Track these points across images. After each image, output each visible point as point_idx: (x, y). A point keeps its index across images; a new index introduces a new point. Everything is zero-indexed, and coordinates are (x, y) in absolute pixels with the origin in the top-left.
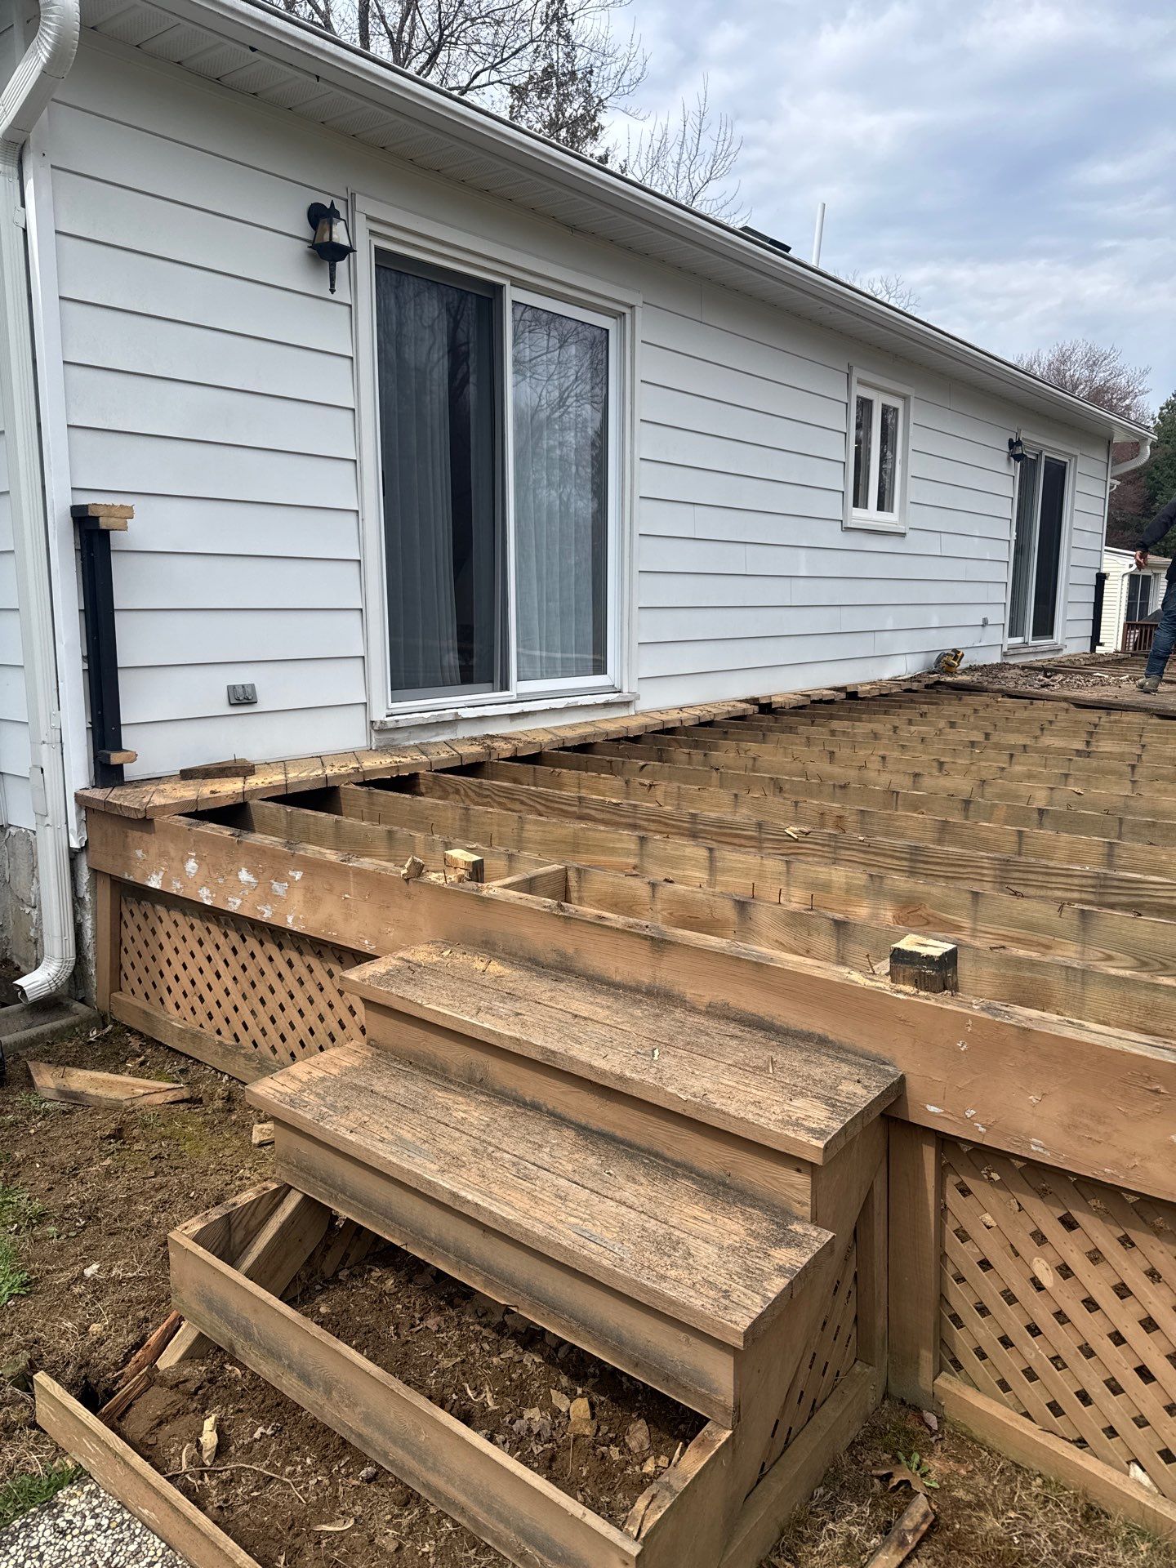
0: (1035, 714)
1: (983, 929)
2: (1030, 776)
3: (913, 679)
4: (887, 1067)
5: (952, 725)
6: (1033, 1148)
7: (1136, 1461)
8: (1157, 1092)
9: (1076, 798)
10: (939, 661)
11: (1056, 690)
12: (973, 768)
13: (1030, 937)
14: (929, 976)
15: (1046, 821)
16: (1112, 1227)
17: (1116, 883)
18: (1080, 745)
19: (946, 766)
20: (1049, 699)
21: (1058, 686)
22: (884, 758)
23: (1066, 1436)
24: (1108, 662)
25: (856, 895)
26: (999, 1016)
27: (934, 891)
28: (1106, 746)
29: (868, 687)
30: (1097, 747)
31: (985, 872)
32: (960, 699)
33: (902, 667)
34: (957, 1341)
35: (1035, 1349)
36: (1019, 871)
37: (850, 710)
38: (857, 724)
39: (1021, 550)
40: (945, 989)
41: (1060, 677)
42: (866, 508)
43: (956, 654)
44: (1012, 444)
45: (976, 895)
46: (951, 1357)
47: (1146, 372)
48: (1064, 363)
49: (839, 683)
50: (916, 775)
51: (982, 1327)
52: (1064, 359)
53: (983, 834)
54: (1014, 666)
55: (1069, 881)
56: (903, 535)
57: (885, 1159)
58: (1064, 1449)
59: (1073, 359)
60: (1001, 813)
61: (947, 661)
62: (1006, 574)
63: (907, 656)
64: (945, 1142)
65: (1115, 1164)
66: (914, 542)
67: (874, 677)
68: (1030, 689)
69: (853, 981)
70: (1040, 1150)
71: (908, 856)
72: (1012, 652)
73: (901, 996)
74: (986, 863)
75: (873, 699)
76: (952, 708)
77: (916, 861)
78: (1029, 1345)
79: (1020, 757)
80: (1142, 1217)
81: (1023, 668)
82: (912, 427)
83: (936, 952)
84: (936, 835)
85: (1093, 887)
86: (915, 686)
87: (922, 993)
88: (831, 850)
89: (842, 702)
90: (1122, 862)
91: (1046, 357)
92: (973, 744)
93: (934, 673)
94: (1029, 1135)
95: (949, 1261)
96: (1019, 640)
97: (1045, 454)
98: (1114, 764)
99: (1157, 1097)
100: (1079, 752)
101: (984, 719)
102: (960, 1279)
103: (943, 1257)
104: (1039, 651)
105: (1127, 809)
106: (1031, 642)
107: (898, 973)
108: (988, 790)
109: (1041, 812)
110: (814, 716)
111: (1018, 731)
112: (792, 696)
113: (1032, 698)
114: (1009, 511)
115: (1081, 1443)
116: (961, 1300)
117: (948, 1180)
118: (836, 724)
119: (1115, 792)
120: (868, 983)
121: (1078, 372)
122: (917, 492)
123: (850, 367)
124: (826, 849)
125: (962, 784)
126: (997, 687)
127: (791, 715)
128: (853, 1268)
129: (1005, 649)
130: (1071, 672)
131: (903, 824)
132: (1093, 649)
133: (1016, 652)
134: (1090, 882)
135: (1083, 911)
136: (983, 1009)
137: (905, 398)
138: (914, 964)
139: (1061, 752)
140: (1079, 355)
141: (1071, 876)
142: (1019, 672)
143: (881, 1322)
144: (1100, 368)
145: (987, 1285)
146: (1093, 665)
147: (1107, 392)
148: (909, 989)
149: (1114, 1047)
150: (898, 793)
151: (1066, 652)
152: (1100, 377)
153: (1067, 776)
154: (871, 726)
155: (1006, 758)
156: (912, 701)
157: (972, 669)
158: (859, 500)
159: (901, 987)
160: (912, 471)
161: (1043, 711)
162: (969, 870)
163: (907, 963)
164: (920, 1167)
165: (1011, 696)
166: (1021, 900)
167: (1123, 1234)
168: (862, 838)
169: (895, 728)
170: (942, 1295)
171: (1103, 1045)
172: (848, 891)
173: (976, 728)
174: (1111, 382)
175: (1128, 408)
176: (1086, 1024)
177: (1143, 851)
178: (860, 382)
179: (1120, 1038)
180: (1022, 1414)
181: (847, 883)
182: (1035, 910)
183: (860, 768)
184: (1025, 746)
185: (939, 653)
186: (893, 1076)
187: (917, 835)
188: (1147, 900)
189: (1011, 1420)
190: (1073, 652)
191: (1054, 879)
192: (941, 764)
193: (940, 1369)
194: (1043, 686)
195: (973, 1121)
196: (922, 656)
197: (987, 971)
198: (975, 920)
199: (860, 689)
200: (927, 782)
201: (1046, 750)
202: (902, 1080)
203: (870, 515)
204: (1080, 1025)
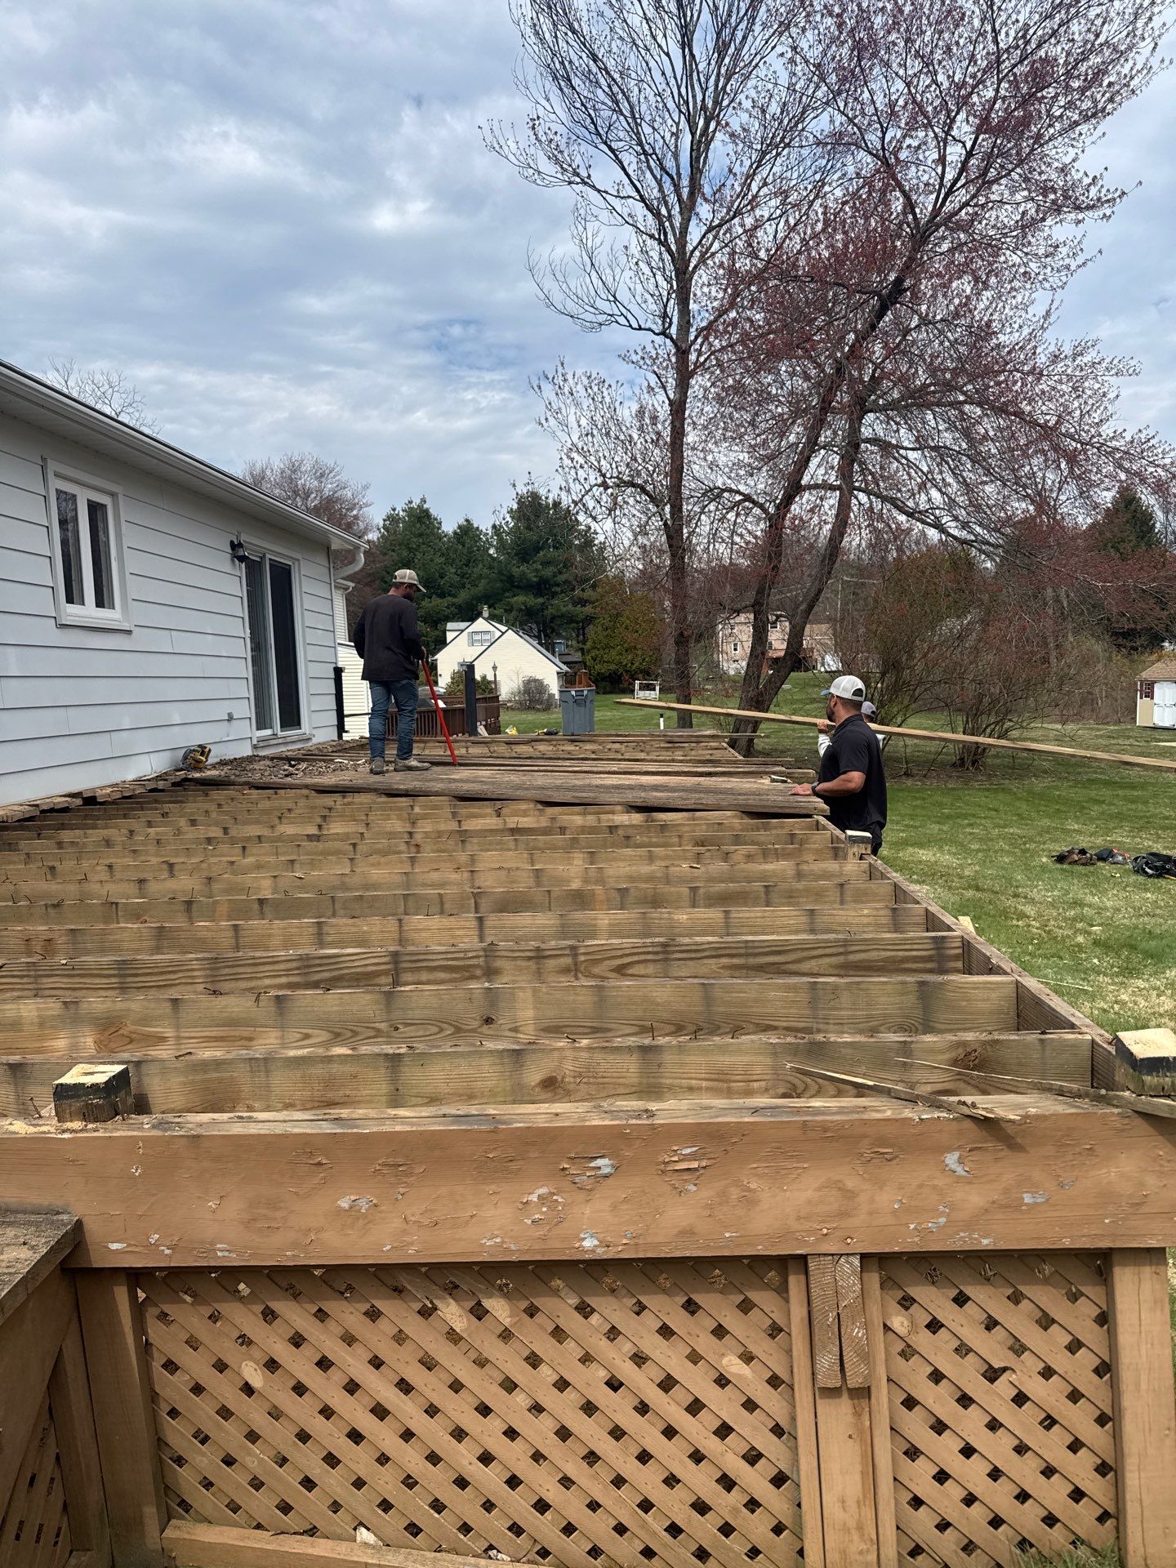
0: (276, 803)
1: (187, 1035)
2: (259, 867)
3: (158, 778)
4: (61, 1217)
5: (193, 823)
6: (219, 1254)
7: (361, 1524)
8: (320, 1164)
9: (298, 883)
10: (185, 757)
11: (300, 778)
12: (204, 865)
13: (232, 1033)
14: (97, 1106)
15: (266, 909)
16: (306, 1306)
17: (318, 962)
18: (312, 830)
19: (176, 867)
20: (292, 787)
21: (303, 775)
22: (110, 867)
23: (297, 1529)
24: (352, 748)
25: (52, 1027)
26: (169, 1129)
27: (134, 1006)
28: (336, 828)
29: (109, 790)
30: (328, 829)
31: (196, 973)
32: (207, 795)
33: (147, 766)
34: (181, 1481)
35: (257, 1456)
36: (229, 967)
37: (86, 817)
38: (88, 831)
39: (258, 647)
40: (117, 1114)
41: (303, 765)
42: (83, 604)
43: (203, 750)
44: (233, 546)
45: (175, 1002)
46: (178, 1500)
47: (366, 487)
48: (294, 472)
49: (75, 789)
50: (141, 881)
51: (204, 1454)
52: (294, 468)
53: (199, 935)
54: (264, 758)
55: (276, 967)
56: (129, 632)
57: (75, 1314)
58: (296, 1545)
59: (303, 469)
60: (223, 909)
61: (195, 757)
62: (245, 670)
63: (152, 755)
64: (136, 1277)
65: (295, 1245)
66: (141, 639)
67: (116, 778)
68: (275, 779)
69: (15, 1133)
70: (226, 1254)
71: (116, 972)
72: (261, 744)
73: (66, 1136)
74: (195, 965)
75: (114, 802)
76: (196, 805)
77: (125, 976)
78: (250, 1453)
79: (253, 849)
80: (330, 1286)
81: (272, 759)
82: (124, 525)
83: (101, 1079)
84: (153, 943)
85: (298, 969)
86: (161, 785)
87: (90, 1126)
88: (32, 980)
89: (77, 809)
90: (330, 939)
91: (278, 463)
92: (209, 840)
93: (182, 770)
94: (213, 1243)
95: (161, 1401)
96: (268, 732)
97: (268, 556)
98: (338, 845)
99: (321, 1168)
100: (310, 837)
101: (226, 813)
102: (174, 1413)
103: (153, 1397)
104: (287, 741)
105: (344, 887)
106: (280, 734)
107: (64, 1111)
108: (216, 886)
109: (261, 902)
110: (41, 828)
111: (258, 822)
112: (16, 808)
113: (276, 788)
114: (240, 609)
115: (312, 1532)
116: (178, 1435)
117: (148, 1315)
118: (66, 836)
119: (332, 872)
120: (32, 1130)
121: (306, 481)
122: (136, 588)
123: (43, 459)
124: (25, 980)
125: (185, 884)
126: (243, 779)
127: (15, 829)
128: (52, 1451)
129: (255, 742)
130: (315, 760)
131: (118, 937)
132: (340, 737)
133: (265, 743)
134: (294, 964)
135: (277, 997)
136: (154, 1127)
137: (113, 495)
138: (79, 1096)
139: (293, 838)
140: (306, 467)
141: (277, 962)
142: (268, 762)
143: (94, 1496)
144: (327, 479)
145: (203, 1409)
146: (339, 751)
147: (336, 502)
148: (77, 1125)
149: (278, 1132)
150: (117, 904)
151: (315, 741)
152: (328, 488)
153: (292, 862)
154: (106, 832)
155: (239, 851)
156: (156, 801)
157: (223, 763)
158: (73, 595)
159: (69, 1125)
160: (129, 568)
161: (284, 800)
162: (181, 975)
163: (72, 1097)
164: (113, 1310)
165: (258, 788)
166: (220, 998)
167: (317, 1308)
168: (64, 962)
169: (132, 832)
170: (159, 1439)
171: (268, 1132)
172: (41, 1025)
173: (216, 824)
174: (339, 493)
175: (356, 517)
176: (254, 1115)
177: (346, 925)
178: (57, 475)
179: (285, 1121)
180: (255, 1528)
181: (39, 1016)
182: (235, 1004)
183: (80, 881)
184: (259, 837)
185: (184, 751)
186: (65, 1225)
187: (133, 946)
188: (346, 971)
189: (243, 1539)
190: (322, 740)
191: (262, 968)
192: (171, 866)
193: (168, 1517)
194: (286, 776)
195: (158, 1246)
196: (168, 754)
197: (176, 1081)
198: (177, 1027)
199: (99, 793)
200: (153, 887)
201: (280, 838)
202: (79, 1225)
203: (88, 611)
204: (250, 1117)
